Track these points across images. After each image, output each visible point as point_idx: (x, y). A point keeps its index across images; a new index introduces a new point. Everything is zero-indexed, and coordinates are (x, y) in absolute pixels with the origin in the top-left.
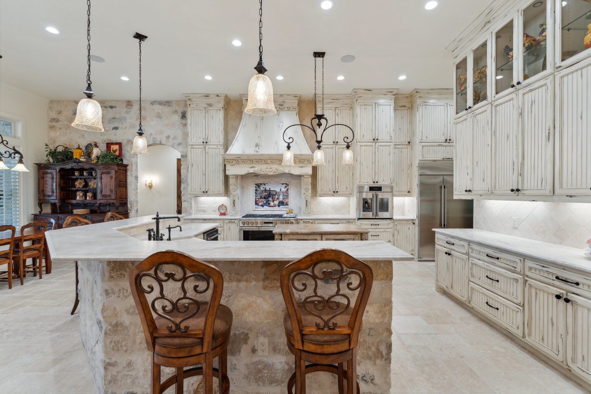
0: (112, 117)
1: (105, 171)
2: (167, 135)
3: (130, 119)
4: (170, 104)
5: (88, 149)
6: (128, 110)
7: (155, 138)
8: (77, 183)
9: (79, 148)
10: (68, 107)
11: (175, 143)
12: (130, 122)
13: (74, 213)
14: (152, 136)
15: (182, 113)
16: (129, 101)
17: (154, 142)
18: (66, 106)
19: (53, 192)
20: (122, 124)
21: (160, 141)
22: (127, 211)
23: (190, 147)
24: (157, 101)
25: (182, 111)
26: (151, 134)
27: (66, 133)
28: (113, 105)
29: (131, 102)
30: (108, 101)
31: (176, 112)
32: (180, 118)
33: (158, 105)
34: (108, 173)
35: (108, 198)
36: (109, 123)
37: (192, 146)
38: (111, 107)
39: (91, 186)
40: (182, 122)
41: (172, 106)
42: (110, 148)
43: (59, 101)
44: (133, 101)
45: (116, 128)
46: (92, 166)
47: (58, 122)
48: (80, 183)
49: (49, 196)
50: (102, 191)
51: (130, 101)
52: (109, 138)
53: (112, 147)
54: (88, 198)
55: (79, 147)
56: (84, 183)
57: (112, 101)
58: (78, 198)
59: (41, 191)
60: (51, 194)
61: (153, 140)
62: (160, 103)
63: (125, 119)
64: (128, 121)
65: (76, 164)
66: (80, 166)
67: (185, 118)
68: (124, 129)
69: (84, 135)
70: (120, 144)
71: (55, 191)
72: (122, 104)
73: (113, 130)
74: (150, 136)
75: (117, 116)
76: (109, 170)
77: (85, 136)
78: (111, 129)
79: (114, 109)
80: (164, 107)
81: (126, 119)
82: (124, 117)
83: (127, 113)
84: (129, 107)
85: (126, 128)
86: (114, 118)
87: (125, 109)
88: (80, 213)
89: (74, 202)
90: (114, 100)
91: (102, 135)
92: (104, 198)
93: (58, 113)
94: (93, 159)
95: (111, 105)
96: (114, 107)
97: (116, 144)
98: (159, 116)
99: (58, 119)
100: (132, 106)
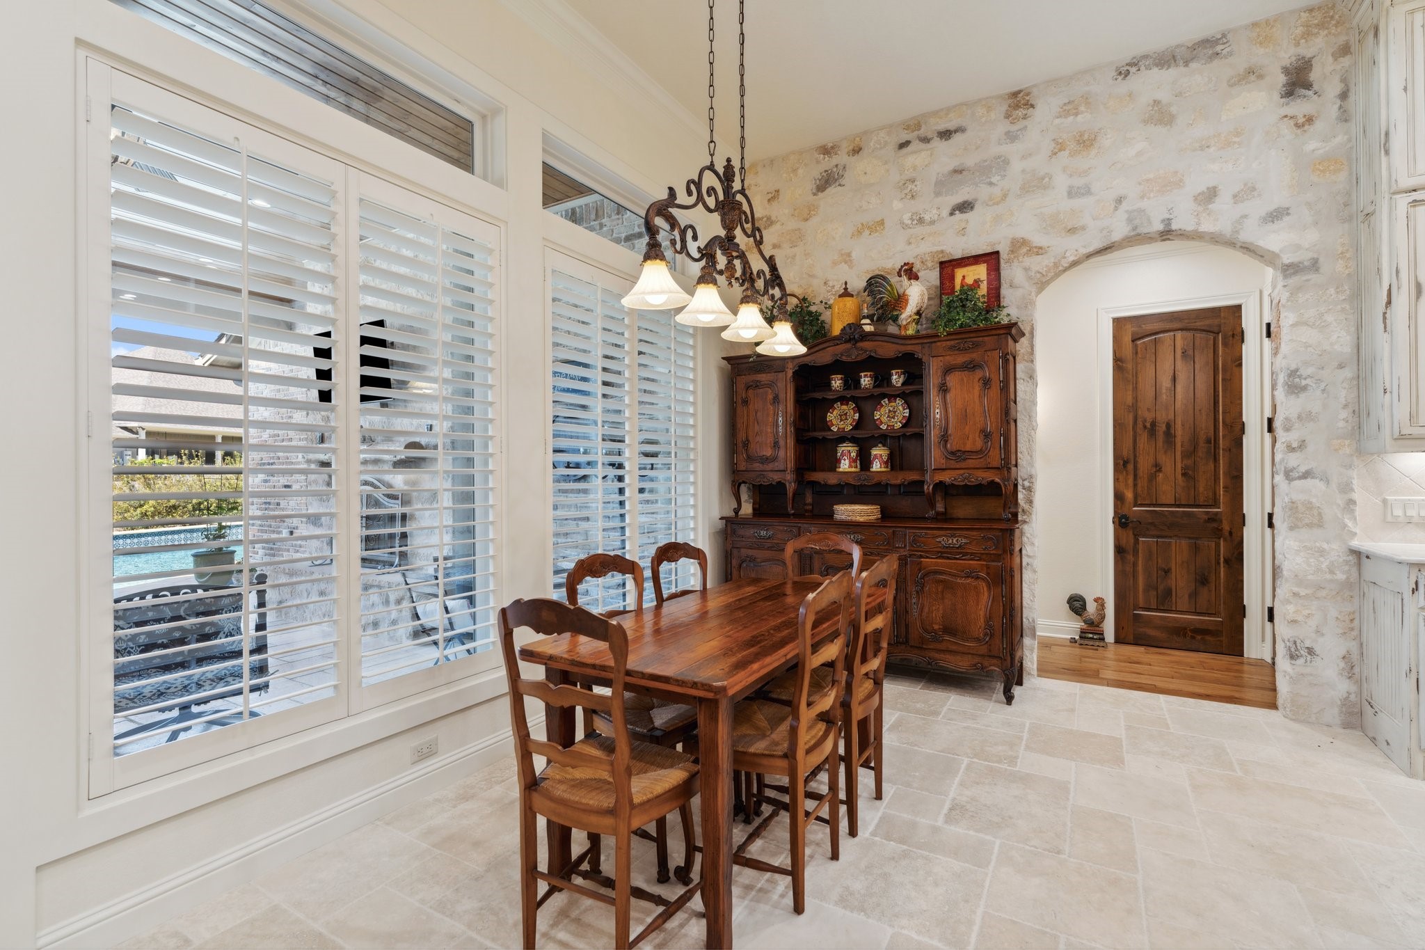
0: (951, 167)
1: (961, 359)
2: (1202, 188)
3: (1024, 157)
4: (1219, 48)
5: (880, 292)
6: (1014, 128)
7: (1141, 211)
8: (832, 416)
9: (846, 294)
10: (800, 171)
11: (1245, 216)
12: (1023, 171)
13: (838, 517)
14: (1125, 206)
15: (1286, 71)
16: (1015, 94)
17: (1135, 229)
18: (795, 171)
19: (776, 445)
20: (991, 184)
21: (1168, 222)
22: (1015, 515)
23: (1403, 201)
24: (1146, 57)
25: (1287, 63)
26: (1119, 201)
27: (794, 257)
28: (950, 125)
29: (1028, 94)
30: (935, 113)
31: (1252, 78)
32: (1276, 96)
33: (1155, 70)
34: (971, 367)
35: (971, 463)
36: (938, 194)
37: (1415, 196)
38: (946, 134)
39: (882, 423)
40: (1289, 110)
41: (1230, 54)
42: (952, 278)
43: (772, 162)
44: (1034, 86)
45: (965, 207)
46: (909, 349)
47: (769, 226)
48: (843, 417)
49: (765, 460)
50: (944, 438)
51: (1019, 92)
52: (939, 248)
53: (959, 273)
54: (876, 466)
55: (846, 289)
56: (857, 415)
57: (948, 110)
58: (845, 466)
59: (741, 445)
60: (768, 452)
61: (1130, 220)
62: (1165, 60)
63: (1002, 163)
64: (1016, 166)
65: (848, 345)
66: (866, 351)
67: (1303, 92)
68: (997, 203)
69: (849, 255)
70: (992, 259)
71: (782, 443)
72: (989, 109)
73: (952, 214)
74: (1116, 209)
75: (970, 161)
76: (974, 356)
77: (854, 255)
78: (945, 212)
79: (957, 138)
80: (1182, 69)
81: (1006, 162)
82: (999, 157)
83: (1011, 137)
84: (1020, 112)
85: (1005, 196)
86: (958, 171)
87: (1003, 127)
88: (862, 519)
89: (831, 479)
90: (955, 106)
91: (910, 243)
92: (953, 464)
93: (769, 200)
94: (904, 323)
95: (942, 126)
96: (956, 131)
97: (975, 259)
98: (1161, 115)
99: (769, 218)
100: (1032, 106)
